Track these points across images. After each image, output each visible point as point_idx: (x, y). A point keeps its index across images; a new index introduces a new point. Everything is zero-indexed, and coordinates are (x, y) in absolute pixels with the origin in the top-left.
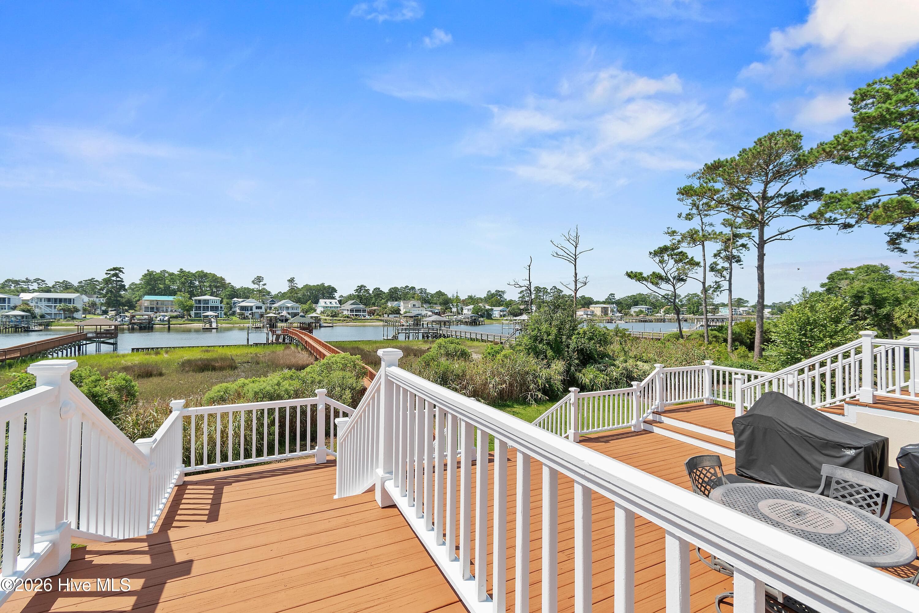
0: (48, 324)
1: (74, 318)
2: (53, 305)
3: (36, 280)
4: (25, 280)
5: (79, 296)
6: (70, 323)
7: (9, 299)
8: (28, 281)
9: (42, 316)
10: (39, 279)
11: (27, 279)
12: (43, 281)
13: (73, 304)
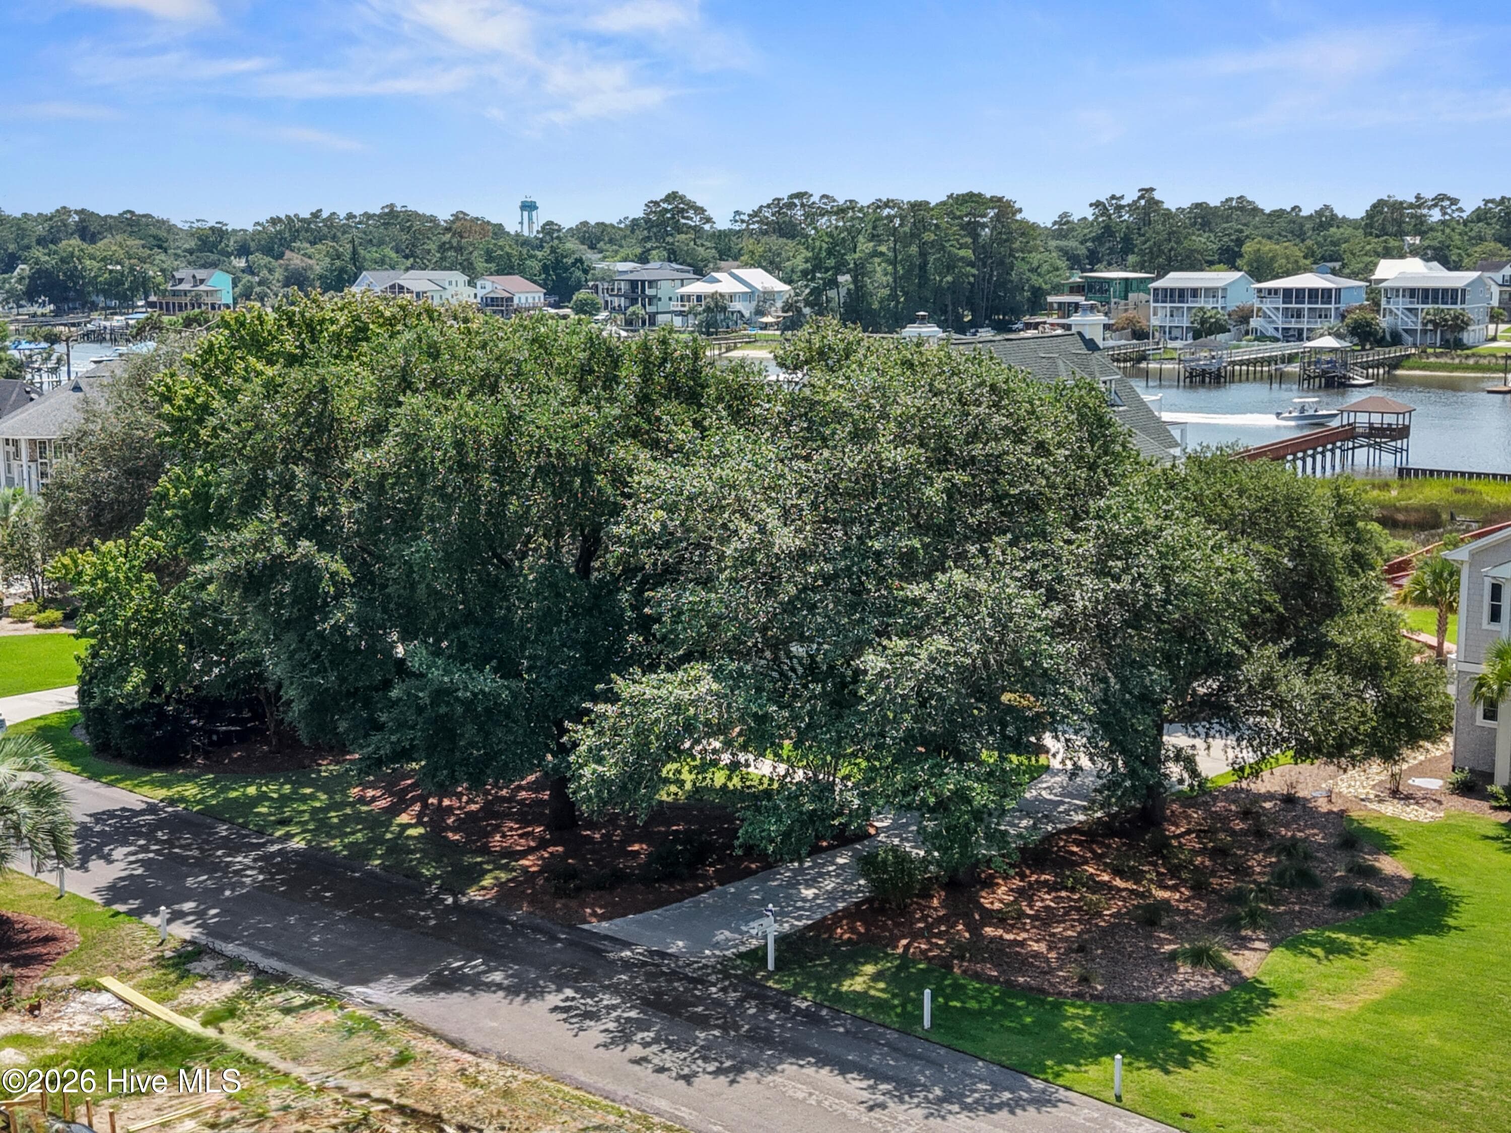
0: (1396, 364)
1: (1459, 344)
2: (1420, 306)
3: (1439, 199)
4: (1413, 200)
5: (1479, 277)
6: (1442, 360)
7: (1338, 290)
8: (1420, 202)
9: (1396, 339)
10: (1444, 197)
11: (1418, 197)
12: (1454, 201)
13: (1463, 302)
